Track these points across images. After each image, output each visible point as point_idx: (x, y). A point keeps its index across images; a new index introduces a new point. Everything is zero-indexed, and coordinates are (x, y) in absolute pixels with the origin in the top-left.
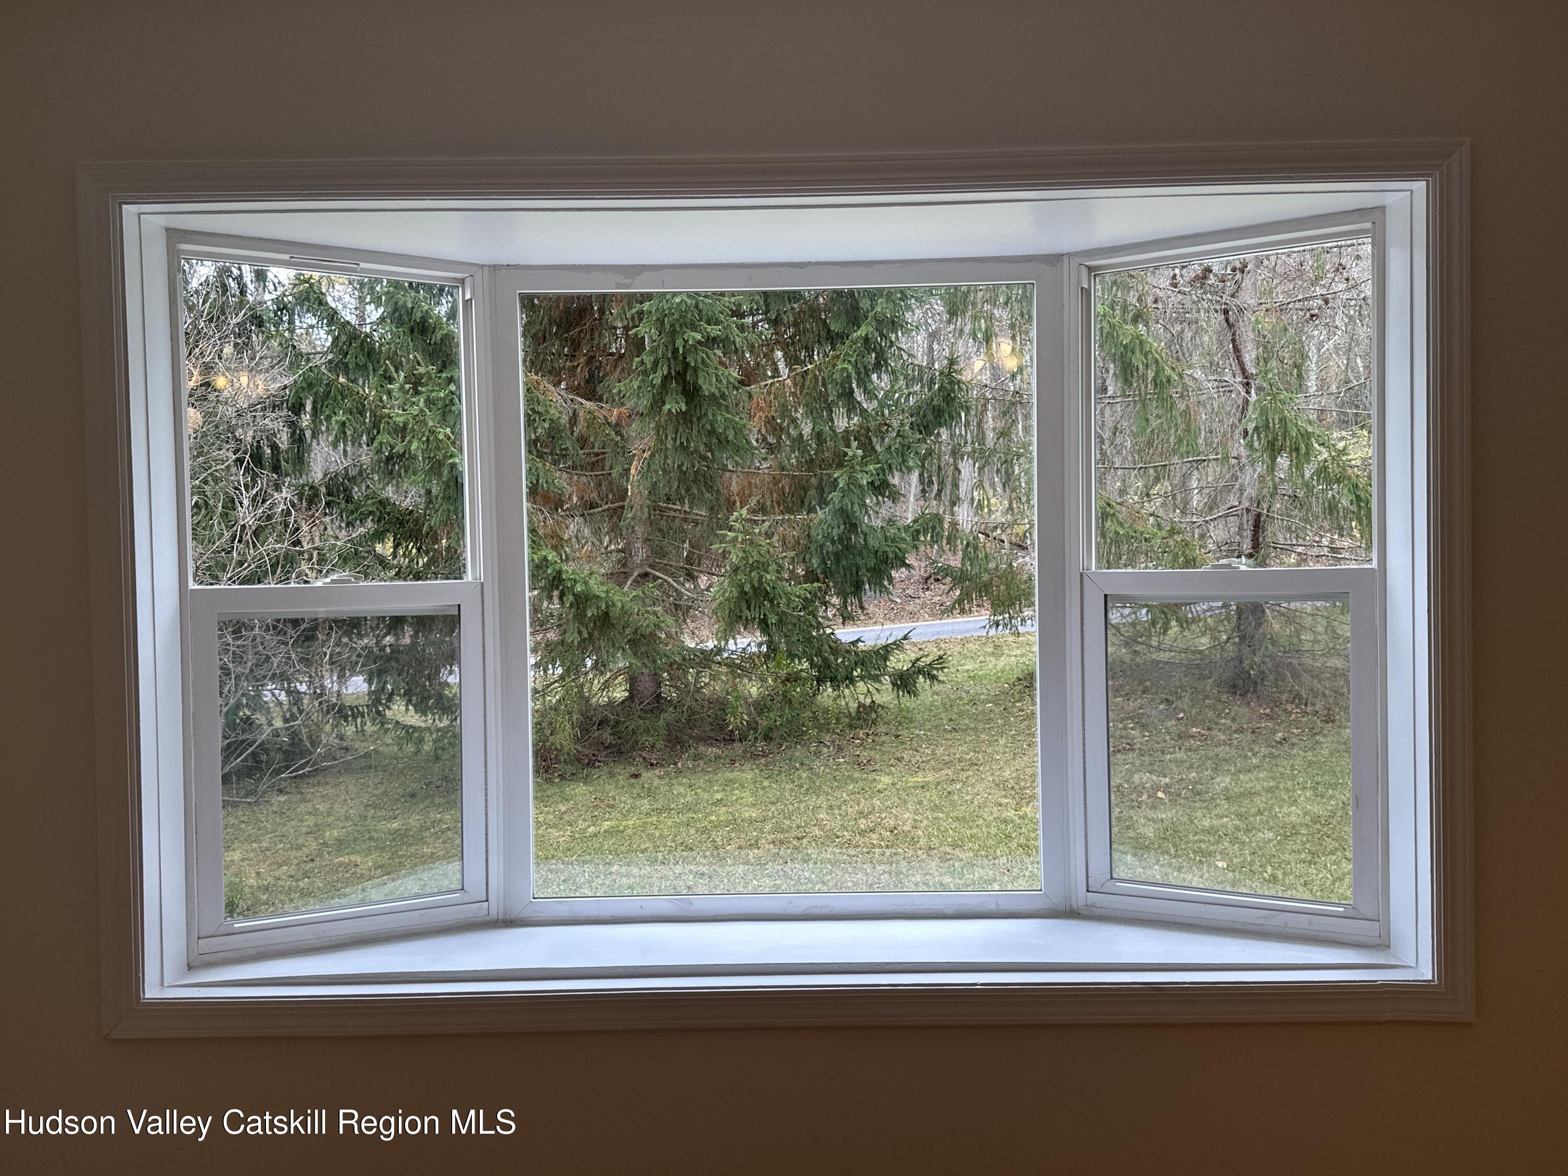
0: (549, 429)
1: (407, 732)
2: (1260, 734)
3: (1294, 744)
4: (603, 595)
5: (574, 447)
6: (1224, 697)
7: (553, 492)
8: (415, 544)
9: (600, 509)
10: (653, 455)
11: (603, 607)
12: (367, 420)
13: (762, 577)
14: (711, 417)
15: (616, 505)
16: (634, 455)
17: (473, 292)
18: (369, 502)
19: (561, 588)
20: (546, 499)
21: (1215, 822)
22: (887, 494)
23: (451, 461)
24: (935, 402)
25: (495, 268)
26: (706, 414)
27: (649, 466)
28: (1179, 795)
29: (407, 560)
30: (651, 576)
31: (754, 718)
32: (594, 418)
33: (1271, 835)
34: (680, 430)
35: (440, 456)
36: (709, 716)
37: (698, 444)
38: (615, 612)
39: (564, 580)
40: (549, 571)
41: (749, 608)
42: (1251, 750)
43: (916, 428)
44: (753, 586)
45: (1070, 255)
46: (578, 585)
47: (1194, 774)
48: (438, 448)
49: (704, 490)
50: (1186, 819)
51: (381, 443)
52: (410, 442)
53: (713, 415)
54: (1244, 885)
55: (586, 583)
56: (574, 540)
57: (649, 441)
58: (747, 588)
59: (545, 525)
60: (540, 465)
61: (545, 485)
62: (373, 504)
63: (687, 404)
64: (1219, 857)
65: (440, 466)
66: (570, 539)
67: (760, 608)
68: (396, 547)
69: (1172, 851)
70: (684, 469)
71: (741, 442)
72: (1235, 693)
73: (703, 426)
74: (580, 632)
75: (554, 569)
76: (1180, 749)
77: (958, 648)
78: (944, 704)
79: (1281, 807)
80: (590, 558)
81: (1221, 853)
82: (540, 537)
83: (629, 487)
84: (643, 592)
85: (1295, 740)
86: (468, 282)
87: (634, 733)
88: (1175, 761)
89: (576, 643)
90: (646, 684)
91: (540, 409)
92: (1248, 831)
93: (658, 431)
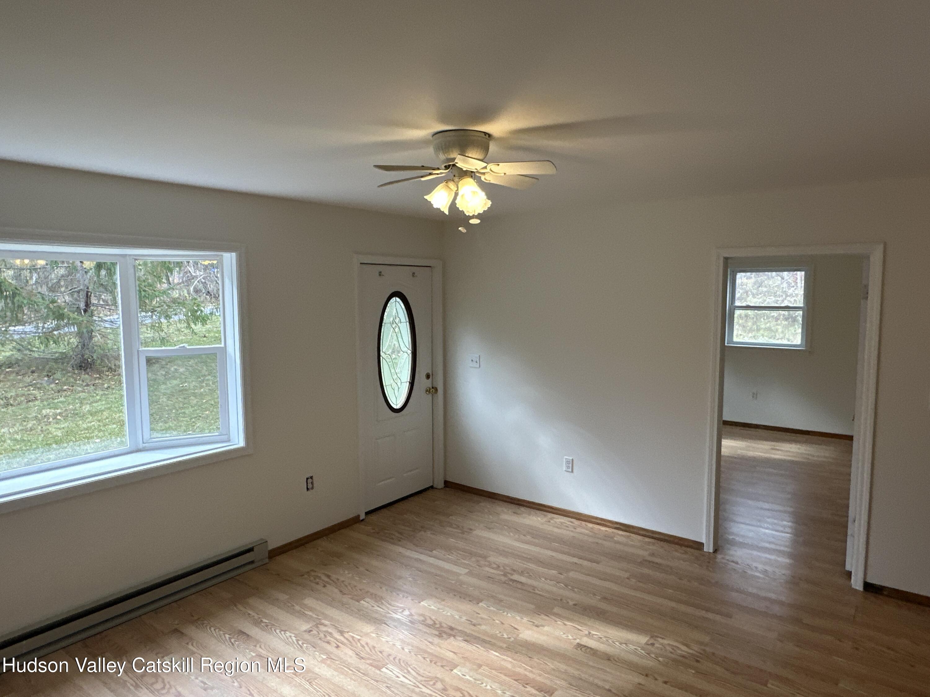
2: (97, 386)
3: (113, 389)
6: (76, 372)
21: (89, 425)
28: (67, 416)
33: (115, 426)
42: (95, 393)
47: (71, 407)
50: (74, 425)
54: (111, 447)
64: (95, 438)
69: (74, 439)
72: (81, 369)
76: (61, 396)
79: (116, 414)
81: (96, 436)
85: (113, 387)
88: (61, 402)
92: (105, 426)
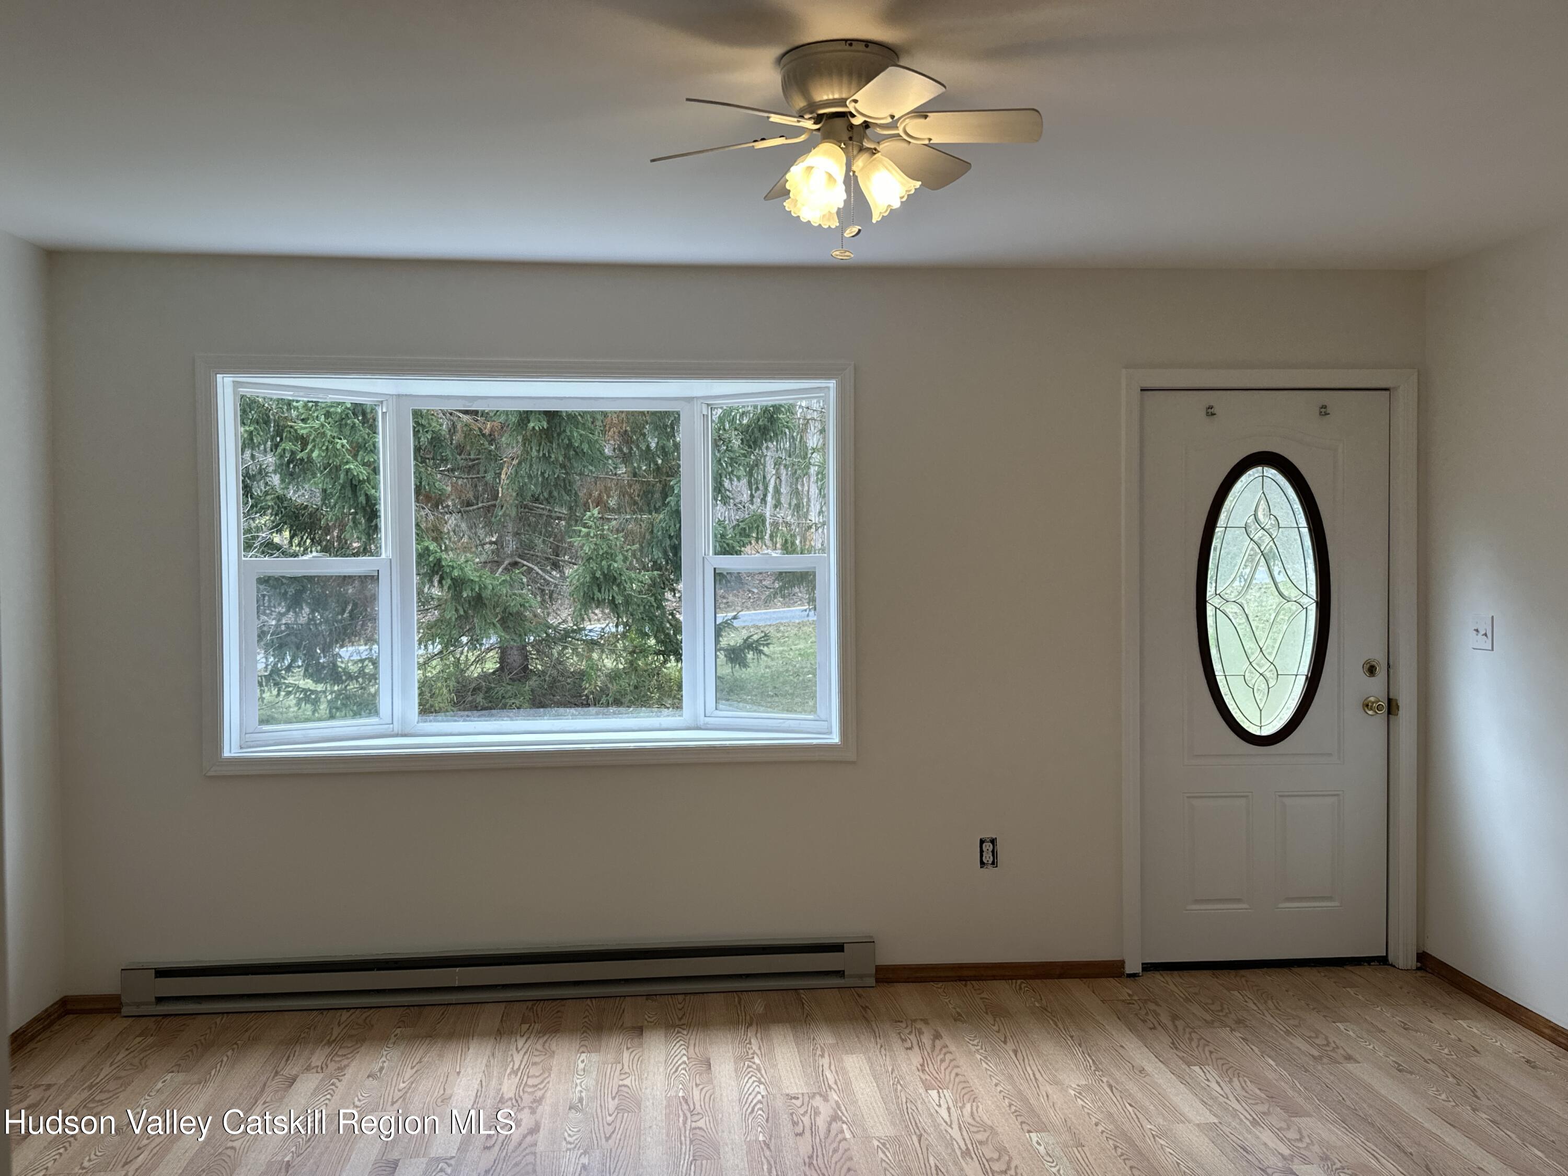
0: (432, 438)
1: (305, 694)
4: (477, 579)
5: (453, 455)
7: (434, 493)
8: (310, 534)
9: (475, 507)
10: (520, 463)
11: (477, 590)
12: (272, 429)
13: (610, 565)
14: (569, 434)
15: (490, 503)
16: (505, 462)
17: (387, 408)
18: (269, 498)
19: (440, 573)
20: (428, 498)
22: (719, 498)
23: (347, 467)
24: (760, 423)
25: (399, 395)
26: (564, 431)
27: (517, 472)
29: (302, 549)
30: (520, 565)
31: (606, 685)
32: (471, 430)
34: (543, 443)
35: (337, 462)
36: (568, 684)
37: (558, 455)
38: (486, 594)
39: (443, 566)
40: (431, 559)
41: (600, 591)
43: (745, 442)
44: (603, 574)
45: (697, 398)
46: (455, 571)
48: (336, 456)
49: (564, 493)
51: (284, 450)
52: (312, 451)
53: (571, 431)
55: (462, 569)
56: (452, 533)
57: (517, 450)
58: (598, 574)
59: (427, 521)
60: (423, 470)
61: (427, 487)
62: (272, 499)
63: (548, 423)
65: (337, 471)
66: (448, 533)
67: (609, 591)
68: (292, 537)
70: (546, 475)
71: (596, 453)
73: (562, 440)
74: (457, 610)
75: (435, 557)
77: (795, 631)
78: (772, 676)
80: (466, 549)
82: (422, 531)
83: (500, 489)
84: (511, 578)
86: (385, 403)
87: (503, 697)
89: (454, 619)
90: (515, 657)
91: (424, 422)
93: (525, 444)
